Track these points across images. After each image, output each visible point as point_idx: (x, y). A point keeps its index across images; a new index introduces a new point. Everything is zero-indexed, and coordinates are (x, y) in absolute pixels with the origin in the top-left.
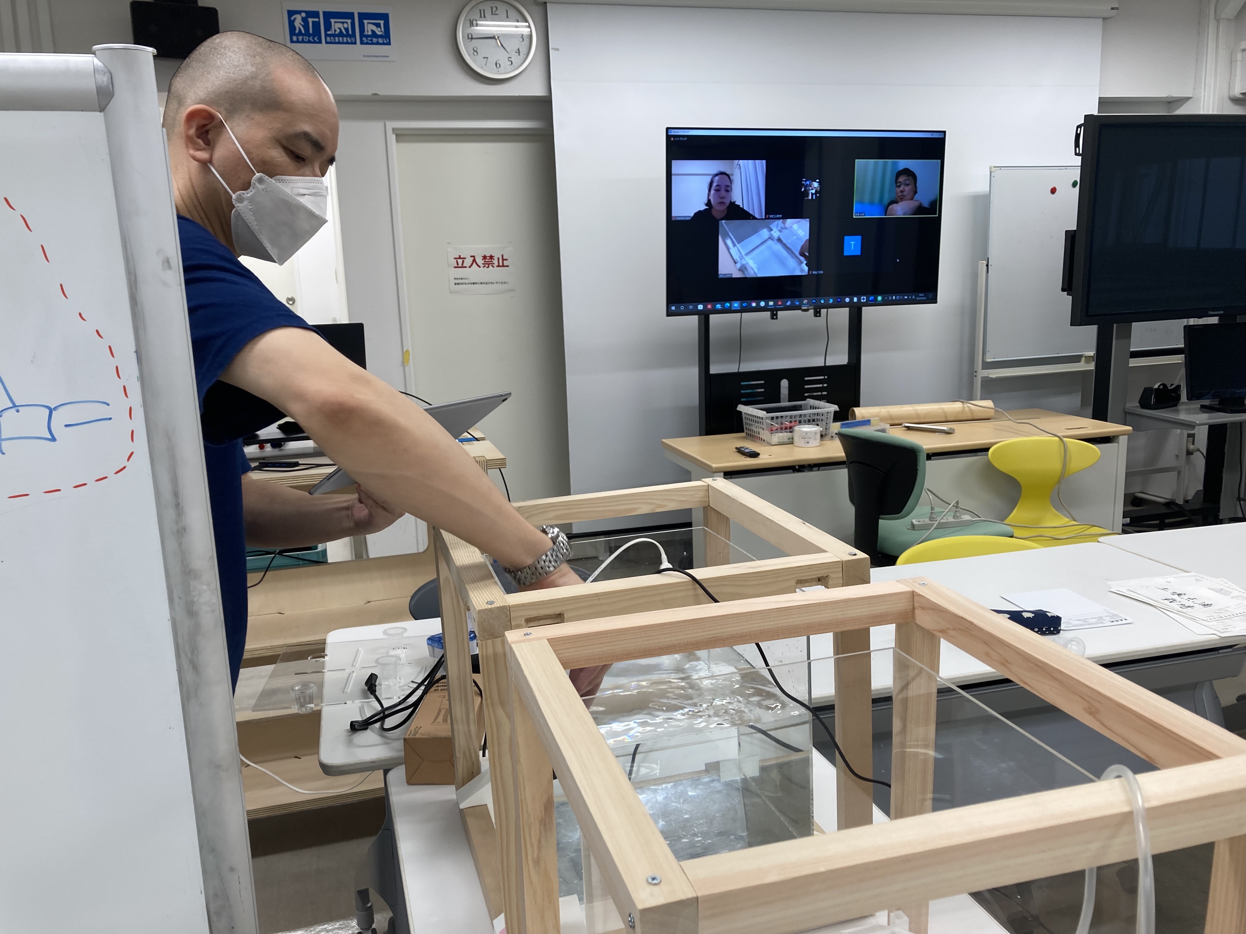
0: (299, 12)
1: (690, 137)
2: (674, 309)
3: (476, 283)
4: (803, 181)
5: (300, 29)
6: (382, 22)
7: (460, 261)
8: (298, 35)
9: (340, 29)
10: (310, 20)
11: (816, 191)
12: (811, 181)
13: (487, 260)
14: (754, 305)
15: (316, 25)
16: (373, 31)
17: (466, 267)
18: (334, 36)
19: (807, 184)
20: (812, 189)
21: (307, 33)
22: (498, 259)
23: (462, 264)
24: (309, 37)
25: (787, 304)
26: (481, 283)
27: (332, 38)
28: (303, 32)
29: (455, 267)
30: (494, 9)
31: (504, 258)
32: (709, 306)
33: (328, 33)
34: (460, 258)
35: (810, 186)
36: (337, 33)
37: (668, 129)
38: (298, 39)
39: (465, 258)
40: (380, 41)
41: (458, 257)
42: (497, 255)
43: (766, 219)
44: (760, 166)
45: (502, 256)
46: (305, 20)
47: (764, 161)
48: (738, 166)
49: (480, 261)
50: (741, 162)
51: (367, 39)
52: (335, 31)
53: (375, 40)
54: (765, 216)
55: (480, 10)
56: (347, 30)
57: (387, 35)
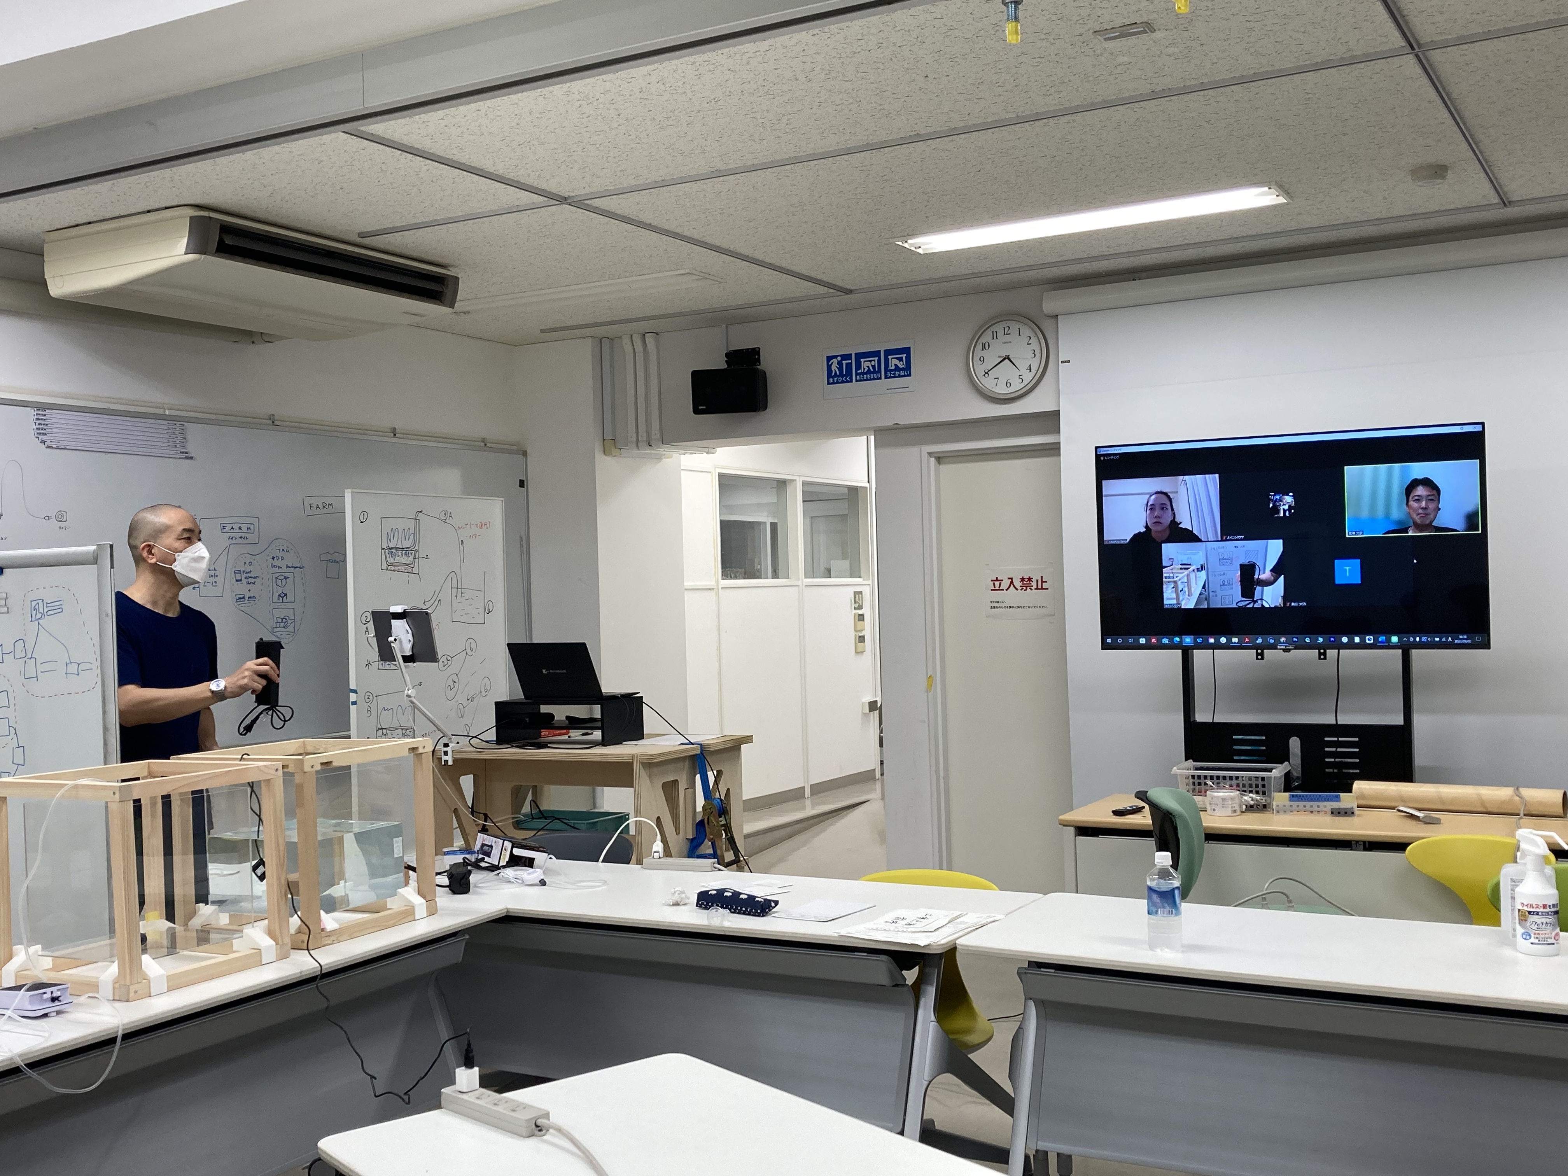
0: (836, 357)
1: (1122, 455)
2: (1110, 642)
3: (1013, 607)
4: (1271, 495)
5: (835, 371)
6: (904, 356)
7: (997, 583)
8: (833, 377)
9: (868, 367)
10: (844, 362)
11: (1290, 506)
12: (1281, 495)
13: (1025, 582)
14: (1212, 640)
15: (849, 366)
16: (896, 365)
17: (1003, 590)
18: (863, 374)
19: (1277, 499)
20: (1284, 505)
21: (841, 375)
22: (1037, 581)
23: (999, 587)
24: (842, 378)
25: (1257, 642)
26: (1019, 607)
27: (861, 376)
28: (838, 374)
29: (992, 590)
30: (1007, 329)
31: (1044, 580)
32: (1153, 640)
33: (858, 372)
34: (997, 580)
35: (1281, 501)
36: (865, 371)
37: (1096, 448)
38: (833, 381)
39: (1002, 580)
40: (902, 373)
41: (995, 579)
42: (1036, 577)
43: (1222, 540)
44: (1213, 481)
45: (1042, 577)
46: (840, 363)
47: (1217, 476)
48: (1183, 482)
49: (1017, 583)
50: (1187, 477)
51: (891, 374)
52: (864, 369)
53: (897, 373)
54: (1222, 537)
55: (993, 332)
56: (874, 367)
57: (908, 367)
